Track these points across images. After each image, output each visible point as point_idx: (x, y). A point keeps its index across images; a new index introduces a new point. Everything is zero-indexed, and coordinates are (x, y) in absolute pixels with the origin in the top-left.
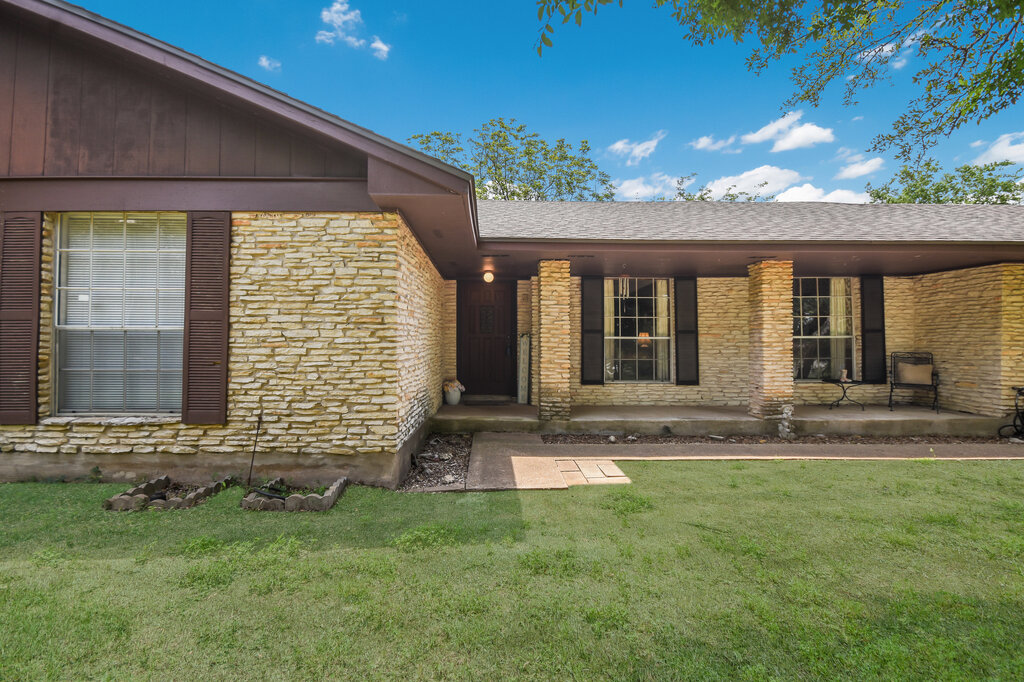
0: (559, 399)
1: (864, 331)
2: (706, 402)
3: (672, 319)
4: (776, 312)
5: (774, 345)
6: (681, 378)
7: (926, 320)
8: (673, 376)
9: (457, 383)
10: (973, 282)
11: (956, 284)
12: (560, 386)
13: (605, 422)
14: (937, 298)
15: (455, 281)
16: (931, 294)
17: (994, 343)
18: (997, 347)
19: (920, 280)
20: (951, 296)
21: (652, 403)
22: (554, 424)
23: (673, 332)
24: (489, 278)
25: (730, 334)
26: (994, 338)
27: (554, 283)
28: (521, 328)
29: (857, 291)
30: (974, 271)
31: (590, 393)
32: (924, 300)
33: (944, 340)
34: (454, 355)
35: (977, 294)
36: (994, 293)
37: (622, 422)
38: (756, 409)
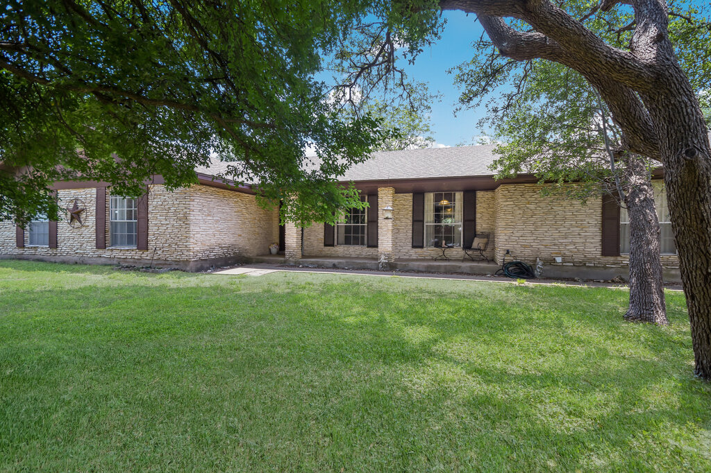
1: (465, 221)
6: (370, 244)
8: (366, 242)
31: (328, 250)
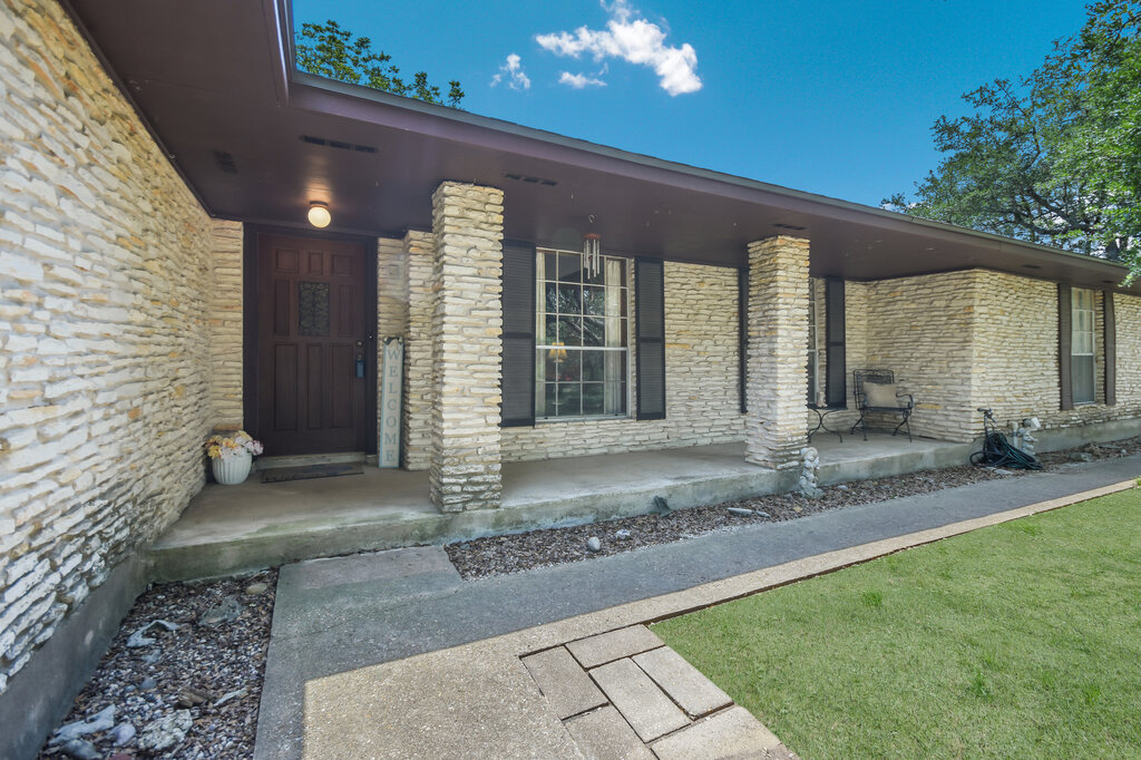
0: (481, 468)
1: (829, 344)
2: (673, 443)
3: (631, 319)
4: (793, 312)
5: (790, 359)
6: (643, 410)
7: (881, 332)
8: (631, 407)
9: (243, 438)
10: (940, 289)
11: (918, 292)
12: (482, 440)
13: (564, 502)
14: (896, 307)
15: (239, 225)
16: (888, 303)
17: (963, 359)
18: (968, 364)
19: (875, 286)
20: (913, 306)
21: (605, 450)
22: (470, 519)
23: (631, 340)
24: (319, 217)
25: (700, 344)
26: (963, 353)
27: (472, 231)
28: (384, 326)
29: (823, 296)
30: (941, 277)
31: (512, 441)
32: (880, 309)
33: (902, 355)
34: (238, 379)
35: (944, 303)
36: (966, 303)
37: (592, 497)
38: (761, 454)
